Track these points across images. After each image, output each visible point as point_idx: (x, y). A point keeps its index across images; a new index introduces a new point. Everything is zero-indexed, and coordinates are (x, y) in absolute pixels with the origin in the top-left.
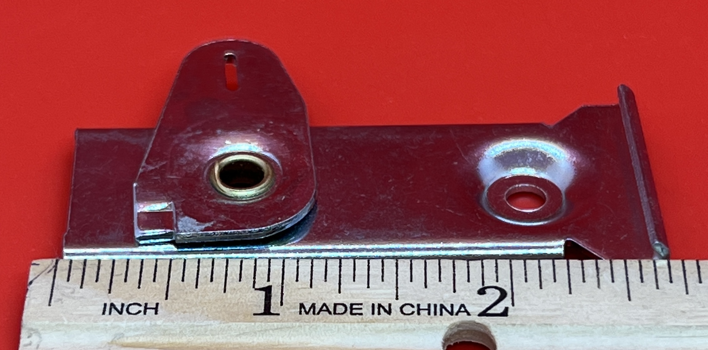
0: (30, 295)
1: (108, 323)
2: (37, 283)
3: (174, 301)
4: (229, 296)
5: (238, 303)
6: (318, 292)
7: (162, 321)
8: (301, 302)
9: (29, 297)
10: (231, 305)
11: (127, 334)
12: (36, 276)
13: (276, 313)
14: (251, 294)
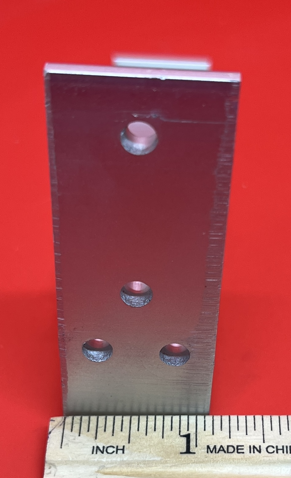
1: (95, 459)
2: (54, 433)
3: (133, 444)
4: (165, 441)
5: (171, 445)
6: (217, 438)
7: (127, 458)
8: (208, 444)
9: (49, 442)
10: (167, 447)
11: (106, 467)
12: (53, 428)
13: (193, 452)
14: (178, 439)
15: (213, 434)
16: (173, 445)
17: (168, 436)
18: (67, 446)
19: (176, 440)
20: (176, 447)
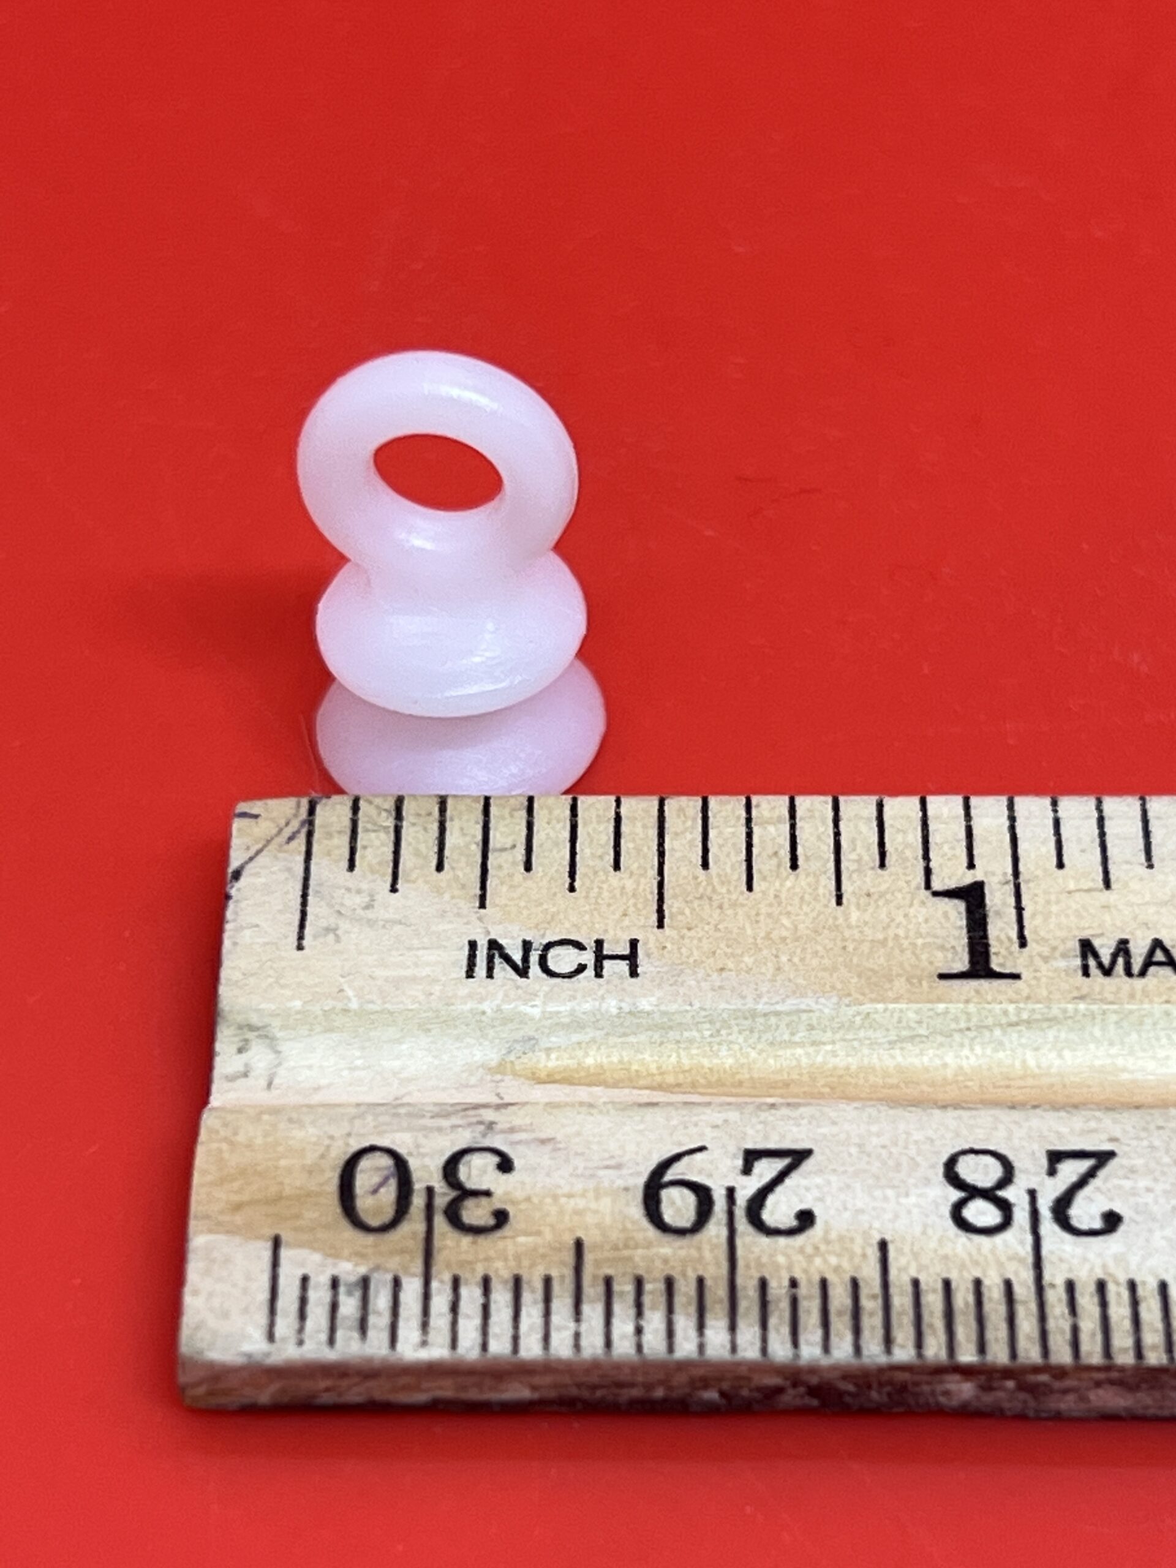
0: (236, 913)
1: (486, 1006)
2: (257, 875)
3: (685, 931)
4: (855, 916)
5: (886, 939)
6: (1132, 905)
7: (653, 1000)
8: (1085, 935)
9: (234, 920)
10: (865, 948)
11: (544, 1043)
12: (251, 853)
13: (1007, 971)
14: (924, 910)
15: (1107, 884)
16: (896, 936)
17: (869, 895)
18: (331, 937)
19: (912, 911)
20: (914, 945)
